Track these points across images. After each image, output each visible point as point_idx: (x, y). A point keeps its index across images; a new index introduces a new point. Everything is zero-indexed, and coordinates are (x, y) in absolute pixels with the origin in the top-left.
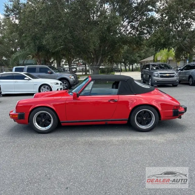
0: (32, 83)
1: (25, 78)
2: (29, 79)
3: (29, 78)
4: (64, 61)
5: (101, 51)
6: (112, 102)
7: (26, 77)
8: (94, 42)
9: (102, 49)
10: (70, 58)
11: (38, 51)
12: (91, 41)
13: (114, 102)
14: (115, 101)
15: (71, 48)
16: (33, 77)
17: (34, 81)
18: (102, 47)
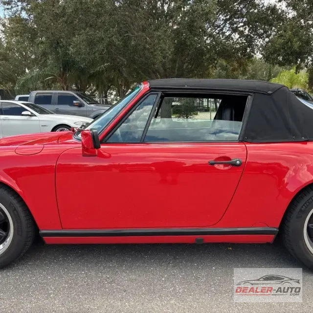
0: (38, 122)
1: (24, 113)
2: (32, 115)
3: (32, 113)
4: (114, 93)
5: (175, 69)
6: (221, 167)
7: (27, 110)
8: (162, 50)
9: (177, 65)
10: (120, 83)
11: (65, 70)
12: (157, 47)
13: (230, 167)
14: (234, 165)
15: (122, 65)
16: (42, 112)
17: (40, 119)
18: (177, 62)
